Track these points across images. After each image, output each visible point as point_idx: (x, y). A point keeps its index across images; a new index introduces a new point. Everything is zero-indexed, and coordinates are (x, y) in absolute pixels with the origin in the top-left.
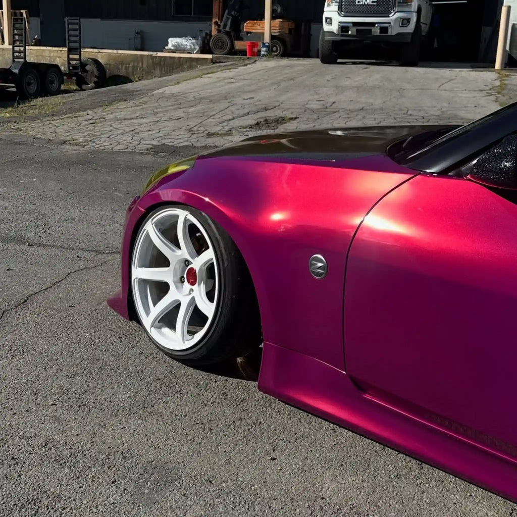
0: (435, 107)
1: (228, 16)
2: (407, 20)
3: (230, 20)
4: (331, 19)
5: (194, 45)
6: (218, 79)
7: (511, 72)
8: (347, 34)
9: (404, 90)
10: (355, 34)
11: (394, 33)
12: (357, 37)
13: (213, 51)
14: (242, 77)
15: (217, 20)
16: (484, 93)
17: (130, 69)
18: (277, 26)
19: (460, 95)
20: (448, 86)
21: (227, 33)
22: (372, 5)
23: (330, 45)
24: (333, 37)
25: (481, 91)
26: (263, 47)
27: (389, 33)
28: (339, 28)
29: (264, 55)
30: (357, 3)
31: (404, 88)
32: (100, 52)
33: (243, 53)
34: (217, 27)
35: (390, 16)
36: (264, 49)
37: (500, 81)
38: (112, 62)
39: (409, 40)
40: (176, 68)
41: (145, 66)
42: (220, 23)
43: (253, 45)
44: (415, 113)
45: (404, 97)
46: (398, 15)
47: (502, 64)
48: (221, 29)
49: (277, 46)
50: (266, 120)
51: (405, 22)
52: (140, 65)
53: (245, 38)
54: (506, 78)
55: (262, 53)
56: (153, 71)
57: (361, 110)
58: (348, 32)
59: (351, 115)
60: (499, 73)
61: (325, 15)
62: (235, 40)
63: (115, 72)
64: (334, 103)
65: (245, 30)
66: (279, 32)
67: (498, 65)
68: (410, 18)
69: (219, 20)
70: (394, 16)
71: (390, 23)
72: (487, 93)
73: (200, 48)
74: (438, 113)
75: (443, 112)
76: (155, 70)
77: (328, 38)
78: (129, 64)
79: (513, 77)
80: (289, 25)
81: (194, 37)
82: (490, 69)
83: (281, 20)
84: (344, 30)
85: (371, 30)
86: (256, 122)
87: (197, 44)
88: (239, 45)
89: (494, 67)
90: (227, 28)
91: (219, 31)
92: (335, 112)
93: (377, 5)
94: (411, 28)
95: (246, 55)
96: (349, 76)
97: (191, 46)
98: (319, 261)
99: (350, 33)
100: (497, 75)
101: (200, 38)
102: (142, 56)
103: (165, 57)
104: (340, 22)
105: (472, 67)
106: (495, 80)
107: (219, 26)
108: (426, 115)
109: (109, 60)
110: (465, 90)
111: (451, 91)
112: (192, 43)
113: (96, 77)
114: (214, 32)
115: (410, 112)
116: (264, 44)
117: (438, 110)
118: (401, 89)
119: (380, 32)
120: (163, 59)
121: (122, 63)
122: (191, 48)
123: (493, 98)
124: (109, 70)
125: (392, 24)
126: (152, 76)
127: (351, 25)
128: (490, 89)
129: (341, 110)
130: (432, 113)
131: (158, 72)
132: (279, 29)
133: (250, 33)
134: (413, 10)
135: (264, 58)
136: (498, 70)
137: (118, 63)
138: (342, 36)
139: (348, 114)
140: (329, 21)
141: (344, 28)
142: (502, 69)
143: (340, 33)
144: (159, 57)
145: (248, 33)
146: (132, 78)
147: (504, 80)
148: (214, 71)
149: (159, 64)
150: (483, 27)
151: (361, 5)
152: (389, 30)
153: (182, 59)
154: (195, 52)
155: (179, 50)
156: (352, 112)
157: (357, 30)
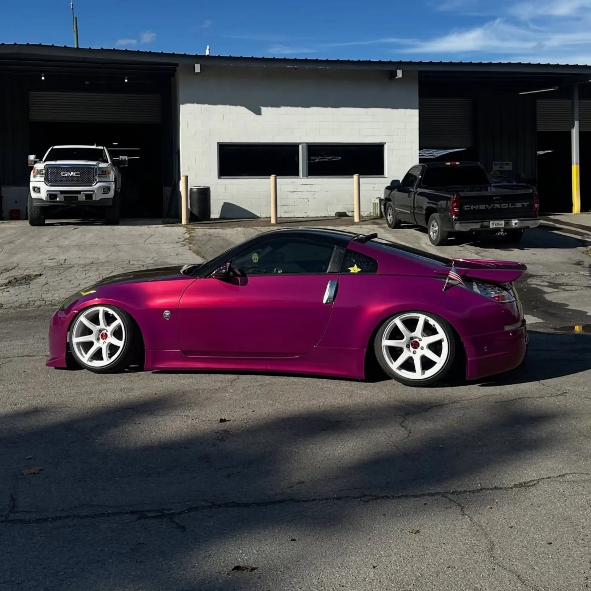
0: (148, 257)
2: (108, 188)
4: (39, 189)
7: (195, 226)
9: (118, 246)
10: (63, 200)
11: (98, 199)
12: (65, 203)
16: (179, 245)
19: (163, 247)
20: (152, 240)
22: (76, 177)
23: (38, 210)
24: (41, 203)
25: (177, 243)
27: (94, 199)
28: (47, 195)
30: (62, 175)
31: (118, 244)
35: (93, 185)
37: (189, 234)
39: (110, 204)
44: (135, 263)
45: (121, 251)
46: (99, 184)
47: (187, 220)
50: (15, 279)
51: (106, 190)
54: (192, 232)
57: (92, 264)
58: (56, 199)
59: (86, 268)
60: (186, 228)
61: (32, 185)
64: (65, 260)
67: (184, 221)
68: (110, 187)
70: (96, 186)
72: (182, 244)
74: (152, 261)
75: (155, 261)
77: (36, 204)
79: (197, 230)
82: (178, 224)
84: (52, 197)
85: (78, 197)
86: (7, 281)
89: (181, 222)
92: (71, 267)
93: (80, 177)
94: (111, 194)
96: (64, 236)
98: (167, 313)
99: (58, 199)
100: (185, 229)
104: (47, 191)
105: (164, 223)
106: (185, 233)
108: (145, 264)
110: (166, 243)
111: (155, 243)
115: (131, 263)
117: (151, 259)
118: (116, 245)
119: (86, 199)
123: (187, 247)
125: (95, 191)
127: (59, 193)
128: (183, 241)
129: (75, 266)
130: (148, 262)
134: (111, 180)
136: (185, 225)
138: (50, 202)
139: (83, 268)
140: (37, 190)
141: (52, 196)
142: (187, 224)
143: (49, 200)
147: (191, 233)
150: (164, 188)
151: (66, 177)
152: (94, 197)
156: (86, 266)
157: (65, 197)
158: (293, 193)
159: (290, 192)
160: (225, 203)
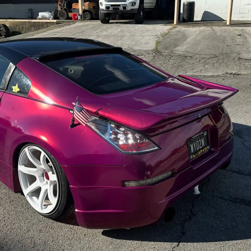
1: (65, 1)
2: (135, 3)
3: (66, 3)
5: (50, 15)
6: (52, 33)
8: (109, 10)
10: (112, 10)
11: (129, 9)
12: (114, 11)
13: (59, 18)
14: (62, 32)
15: (60, 3)
17: (21, 28)
18: (87, 5)
20: (145, 34)
21: (65, 9)
23: (104, 15)
24: (104, 11)
25: (156, 36)
26: (79, 16)
27: (127, 9)
28: (106, 7)
29: (79, 20)
31: (125, 36)
32: (6, 21)
33: (71, 19)
34: (60, 7)
35: (127, 1)
36: (79, 17)
38: (12, 26)
39: (136, 12)
40: (41, 27)
41: (27, 26)
42: (62, 4)
43: (75, 15)
46: (130, 1)
48: (62, 7)
49: (88, 15)
52: (25, 26)
53: (73, 12)
54: (173, 29)
55: (79, 19)
56: (31, 29)
60: (173, 26)
61: (100, 1)
62: (69, 12)
63: (14, 30)
65: (73, 8)
66: (88, 8)
67: (175, 23)
69: (61, 3)
71: (127, 5)
72: (158, 37)
73: (53, 17)
76: (31, 28)
77: (102, 12)
78: (20, 26)
80: (93, 5)
81: (50, 12)
83: (89, 2)
85: (119, 8)
87: (52, 15)
88: (70, 15)
89: (173, 23)
90: (65, 7)
91: (62, 9)
94: (137, 6)
95: (72, 20)
97: (49, 16)
99: (110, 9)
101: (53, 12)
102: (25, 22)
103: (36, 22)
104: (105, 5)
107: (61, 6)
109: (11, 24)
110: (150, 36)
112: (49, 15)
113: (5, 33)
114: (59, 9)
116: (79, 14)
118: (123, 36)
119: (123, 9)
120: (35, 23)
121: (17, 26)
122: (49, 17)
124: (12, 29)
125: (128, 5)
126: (30, 31)
127: (110, 6)
131: (33, 29)
132: (88, 7)
133: (75, 9)
135: (79, 21)
137: (15, 26)
140: (102, 4)
141: (108, 8)
142: (177, 24)
143: (106, 10)
144: (33, 22)
145: (74, 9)
146: (22, 32)
148: (53, 28)
149: (33, 25)
152: (127, 8)
153: (43, 23)
154: (51, 19)
155: (44, 18)
157: (113, 8)
158: (248, 5)
159: (246, 4)
160: (205, 12)
